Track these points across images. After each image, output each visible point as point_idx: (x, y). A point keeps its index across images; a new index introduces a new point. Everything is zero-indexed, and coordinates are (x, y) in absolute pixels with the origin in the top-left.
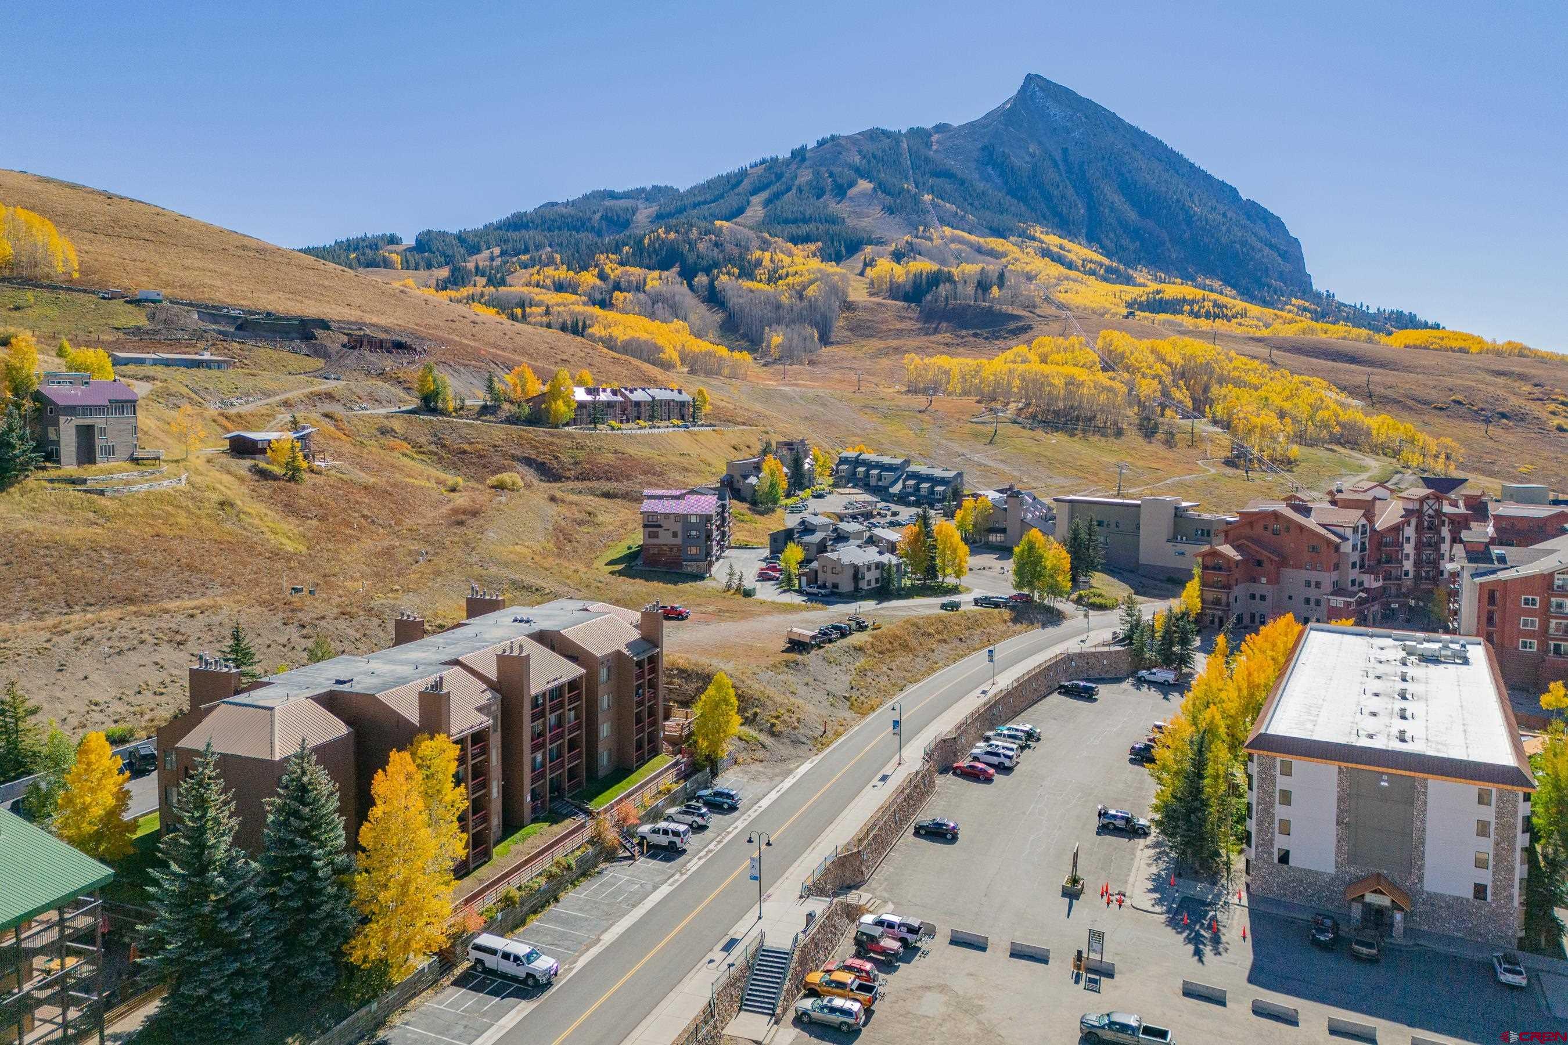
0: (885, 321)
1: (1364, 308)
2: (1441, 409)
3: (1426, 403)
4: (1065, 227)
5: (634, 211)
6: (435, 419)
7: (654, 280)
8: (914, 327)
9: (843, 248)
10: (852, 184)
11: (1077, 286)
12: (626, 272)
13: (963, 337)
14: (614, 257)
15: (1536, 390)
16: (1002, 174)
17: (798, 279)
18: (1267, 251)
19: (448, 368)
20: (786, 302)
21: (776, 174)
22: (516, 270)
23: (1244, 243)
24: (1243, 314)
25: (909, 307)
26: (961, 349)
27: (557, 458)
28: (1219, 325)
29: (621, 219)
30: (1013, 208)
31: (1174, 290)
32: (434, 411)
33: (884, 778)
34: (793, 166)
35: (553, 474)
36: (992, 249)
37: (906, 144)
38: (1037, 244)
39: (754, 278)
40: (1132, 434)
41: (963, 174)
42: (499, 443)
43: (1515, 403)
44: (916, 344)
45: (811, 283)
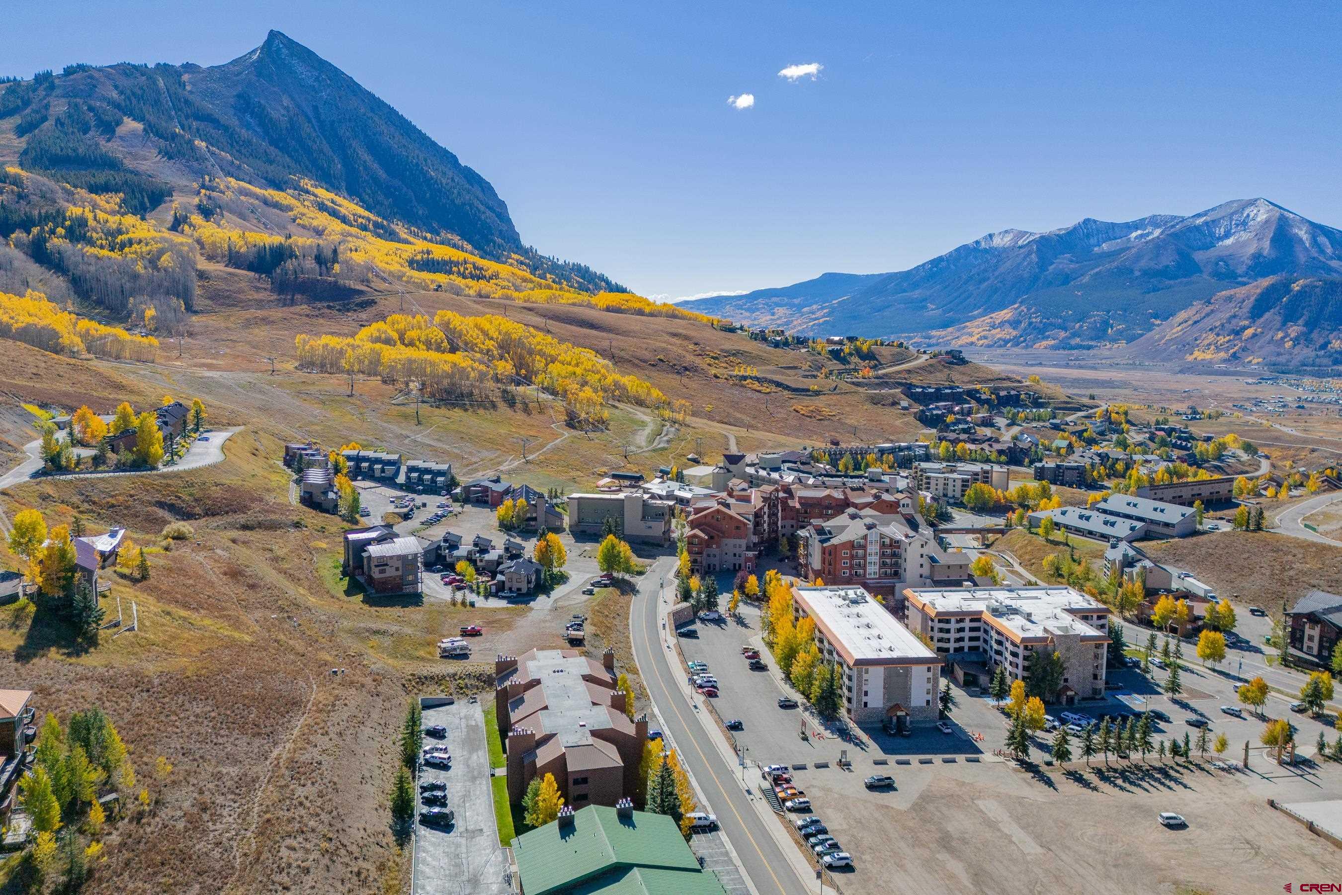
0: (240, 291)
2: (654, 366)
3: (645, 361)
4: (328, 180)
6: (71, 477)
8: (271, 298)
9: (146, 200)
10: (119, 123)
11: (360, 243)
13: (319, 309)
15: (697, 348)
16: (262, 123)
18: (488, 213)
20: (142, 271)
21: (22, 98)
23: (471, 205)
25: (260, 278)
26: (321, 321)
30: (280, 159)
31: (440, 252)
32: (63, 470)
33: (696, 707)
34: (41, 92)
36: (277, 202)
37: (161, 83)
38: (312, 198)
39: (91, 242)
40: (502, 406)
41: (223, 119)
42: (132, 492)
43: (690, 358)
44: (280, 315)
45: (161, 252)
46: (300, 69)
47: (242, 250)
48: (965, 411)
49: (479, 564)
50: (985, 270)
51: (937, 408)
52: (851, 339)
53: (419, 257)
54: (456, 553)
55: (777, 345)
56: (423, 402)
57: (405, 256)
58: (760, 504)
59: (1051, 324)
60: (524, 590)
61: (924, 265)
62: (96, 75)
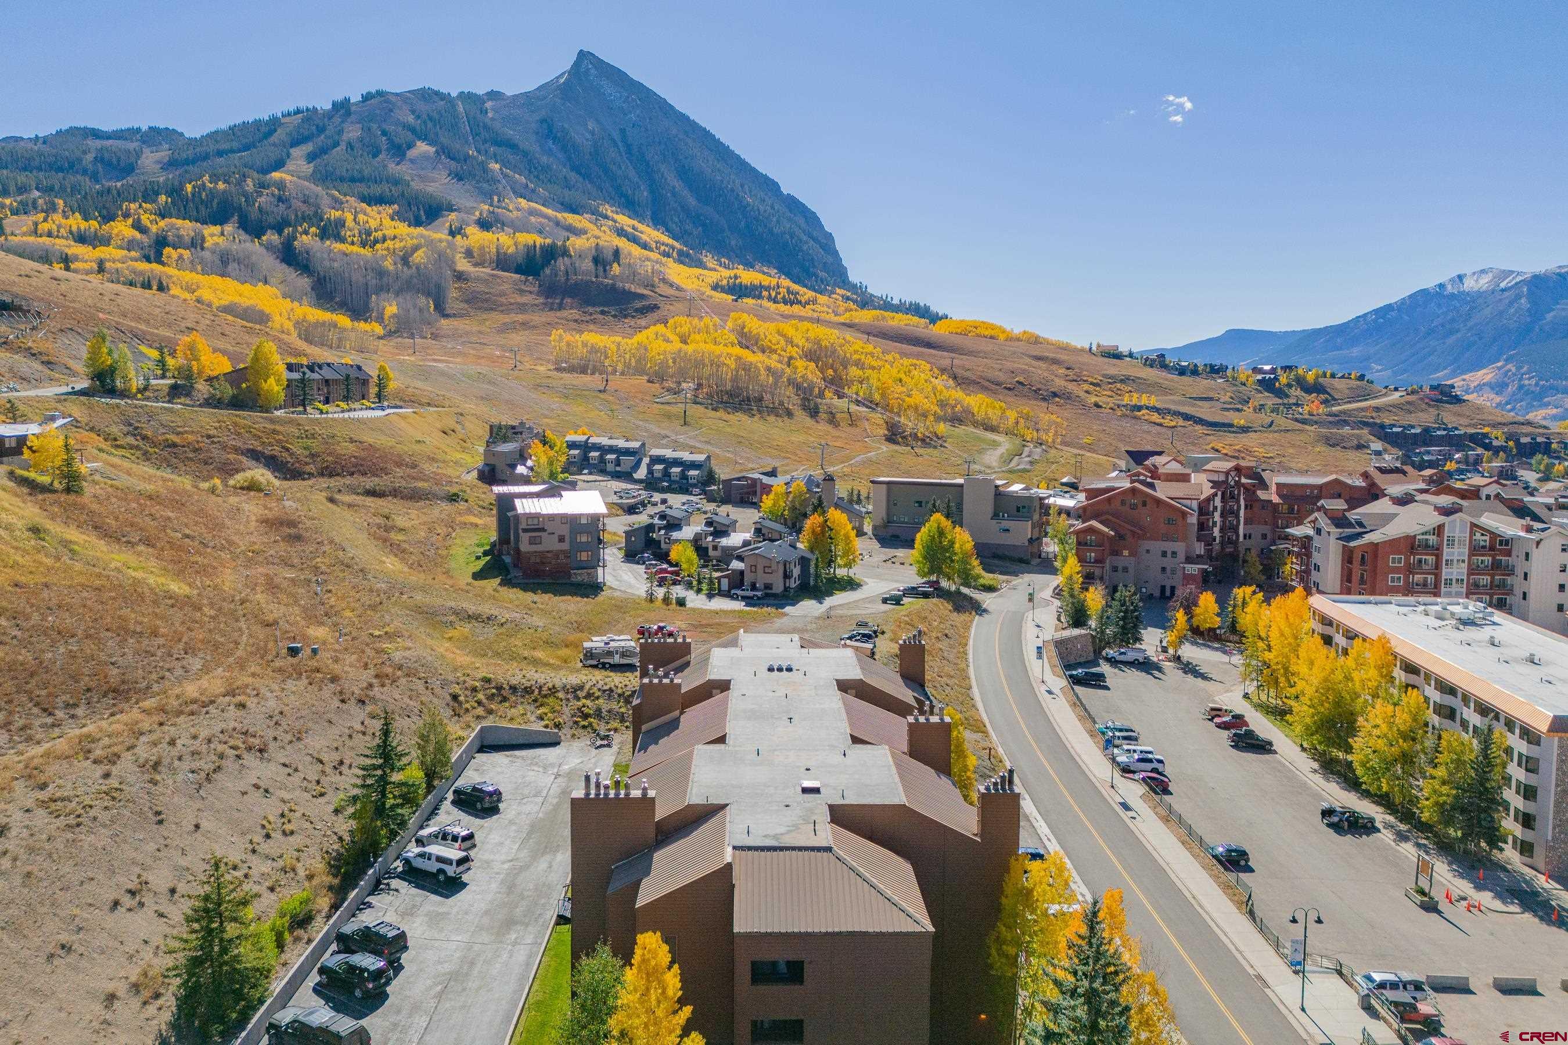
0: (502, 294)
1: (889, 299)
2: (1009, 389)
3: (998, 384)
4: (630, 206)
5: (138, 154)
6: (123, 403)
7: (212, 234)
8: (537, 302)
9: (422, 213)
10: (410, 146)
12: (173, 226)
13: (591, 314)
14: (148, 206)
15: (1069, 372)
16: (564, 149)
17: (398, 245)
18: (812, 244)
19: (78, 337)
20: (391, 268)
21: (317, 126)
22: (6, 216)
23: (792, 235)
24: (814, 302)
25: (527, 280)
26: (592, 327)
27: (288, 450)
28: (796, 309)
29: (122, 164)
30: (579, 184)
31: (748, 276)
32: (112, 392)
33: (1126, 807)
34: (337, 120)
35: (289, 470)
36: (570, 225)
37: (460, 108)
38: (610, 223)
39: (343, 240)
40: (800, 415)
41: (524, 145)
42: (213, 432)
43: (1059, 384)
44: (544, 319)
45: (415, 249)
46: (609, 89)
47: (510, 251)
48: (1471, 460)
49: (711, 553)
50: (1453, 320)
51: (1428, 453)
52: (1287, 368)
53: (725, 282)
54: (675, 535)
55: (1182, 371)
56: (696, 403)
57: (710, 281)
58: (1207, 491)
59: (1551, 387)
60: (778, 588)
61: (1365, 315)
62: (393, 99)
